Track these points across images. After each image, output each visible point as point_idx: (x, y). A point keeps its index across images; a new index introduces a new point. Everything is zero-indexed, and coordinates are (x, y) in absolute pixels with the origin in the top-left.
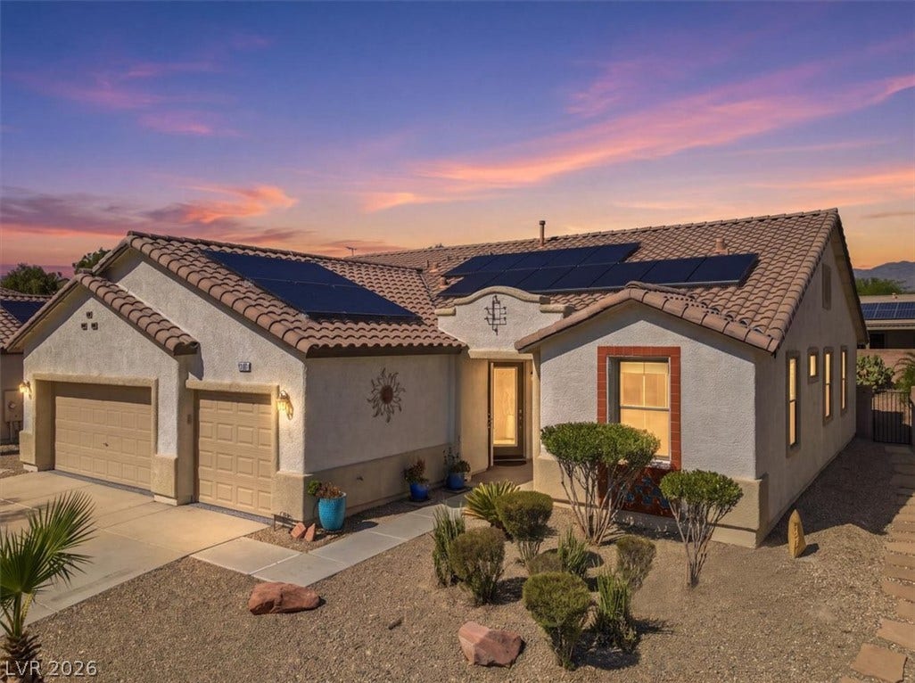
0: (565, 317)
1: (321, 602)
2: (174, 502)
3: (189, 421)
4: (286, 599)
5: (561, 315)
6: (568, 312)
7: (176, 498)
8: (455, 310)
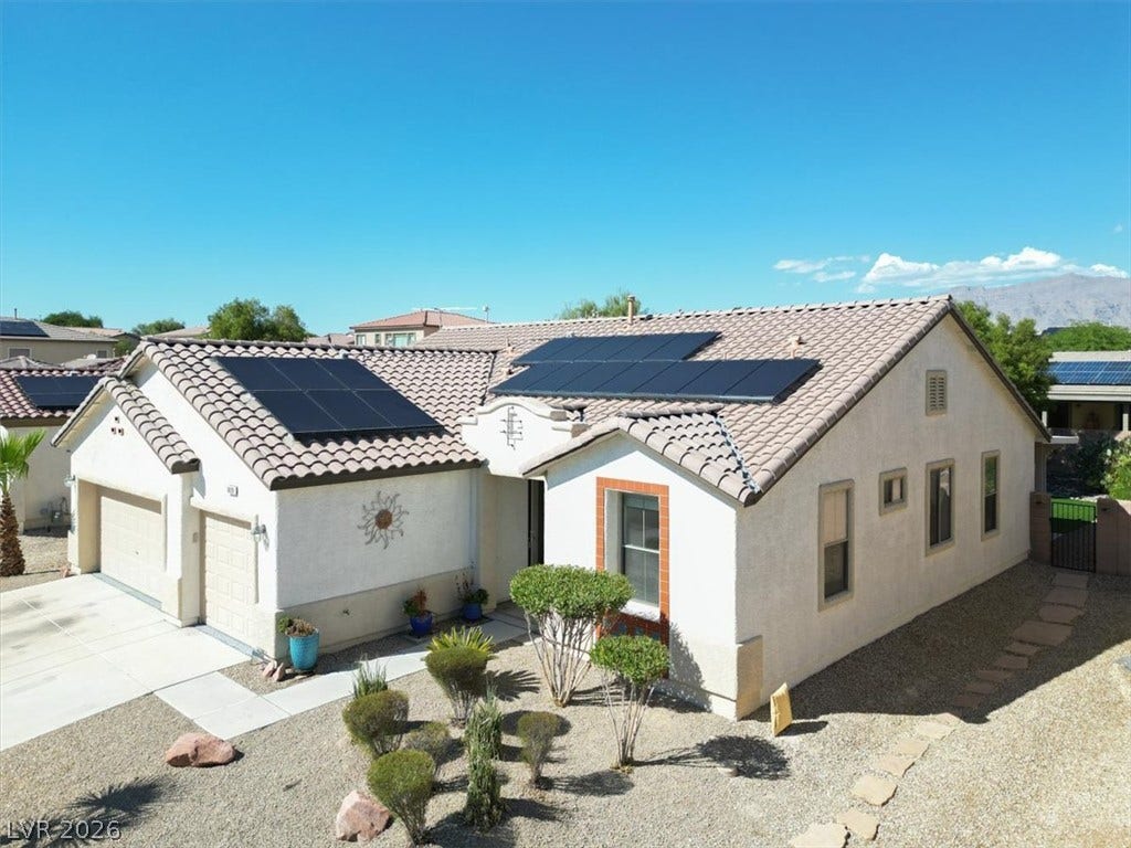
0: (574, 436)
1: (238, 756)
2: (179, 623)
3: (195, 541)
4: (201, 752)
5: (569, 434)
6: (576, 432)
7: (180, 618)
8: (477, 420)
